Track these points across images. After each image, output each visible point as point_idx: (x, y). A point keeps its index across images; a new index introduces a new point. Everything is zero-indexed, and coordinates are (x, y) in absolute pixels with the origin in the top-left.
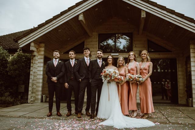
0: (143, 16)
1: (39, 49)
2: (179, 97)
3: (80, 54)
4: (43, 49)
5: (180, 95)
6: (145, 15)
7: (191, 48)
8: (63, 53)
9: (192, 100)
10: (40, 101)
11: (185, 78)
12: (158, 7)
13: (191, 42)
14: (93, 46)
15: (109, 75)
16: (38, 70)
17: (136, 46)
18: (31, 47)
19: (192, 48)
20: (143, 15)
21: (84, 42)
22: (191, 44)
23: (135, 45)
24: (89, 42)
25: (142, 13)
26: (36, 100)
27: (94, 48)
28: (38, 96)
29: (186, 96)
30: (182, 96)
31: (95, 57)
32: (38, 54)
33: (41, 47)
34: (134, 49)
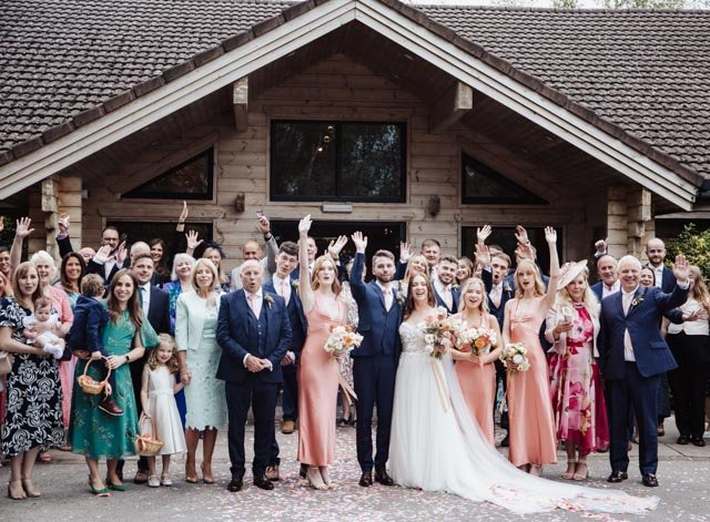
0: (464, 103)
1: (62, 201)
4: (76, 199)
6: (470, 102)
7: (609, 213)
8: (124, 196)
12: (516, 77)
13: (610, 194)
14: (249, 171)
17: (417, 178)
18: (44, 200)
19: (612, 215)
20: (464, 101)
22: (611, 201)
24: (232, 153)
25: (460, 92)
27: (252, 180)
33: (68, 192)
34: (412, 188)
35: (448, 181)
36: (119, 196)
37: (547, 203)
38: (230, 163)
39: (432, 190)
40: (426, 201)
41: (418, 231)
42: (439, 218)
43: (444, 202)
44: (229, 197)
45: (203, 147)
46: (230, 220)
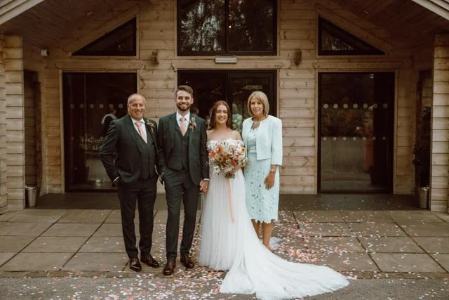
1: (6, 54)
2: (395, 177)
3: (125, 57)
4: (18, 53)
5: (397, 171)
7: (435, 56)
8: (73, 54)
9: (429, 192)
10: (21, 205)
11: (414, 126)
13: (437, 40)
14: (162, 34)
15: (231, 159)
16: (7, 115)
17: (285, 37)
19: (438, 58)
21: (133, 22)
22: (437, 46)
23: (282, 32)
24: (149, 21)
26: (12, 203)
27: (164, 40)
28: (14, 191)
29: (414, 173)
30: (402, 173)
31: (169, 66)
32: (3, 70)
33: (11, 48)
34: (282, 44)
35: (308, 39)
36: (70, 54)
37: (383, 53)
38: (147, 28)
39: (295, 45)
40: (292, 54)
41: (285, 76)
42: (300, 66)
43: (304, 54)
44: (148, 54)
45: (129, 17)
46: (149, 70)
